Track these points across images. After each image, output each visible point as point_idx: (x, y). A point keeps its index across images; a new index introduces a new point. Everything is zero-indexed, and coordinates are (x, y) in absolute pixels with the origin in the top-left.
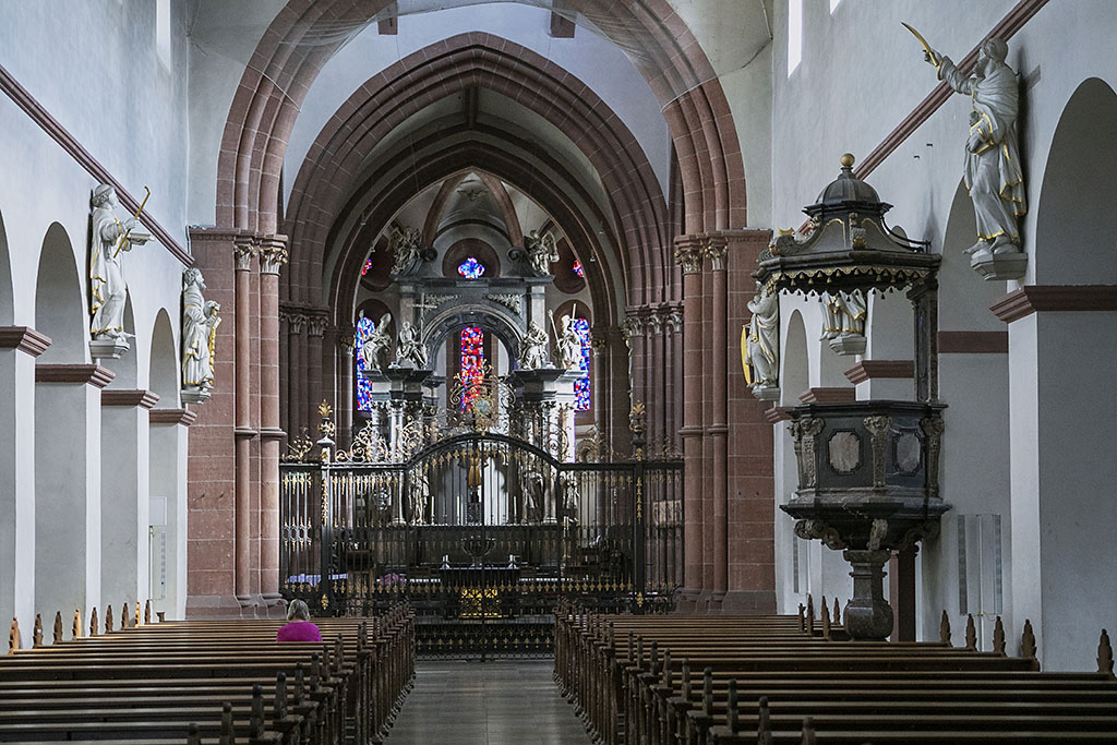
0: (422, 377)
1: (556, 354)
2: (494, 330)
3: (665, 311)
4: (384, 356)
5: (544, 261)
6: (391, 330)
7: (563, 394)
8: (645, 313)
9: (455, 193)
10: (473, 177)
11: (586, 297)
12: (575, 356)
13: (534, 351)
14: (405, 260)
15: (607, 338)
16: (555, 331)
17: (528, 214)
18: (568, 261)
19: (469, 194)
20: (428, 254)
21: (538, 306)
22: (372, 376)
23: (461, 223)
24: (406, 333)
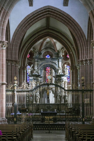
0: (38, 76)
1: (64, 72)
2: (53, 67)
4: (32, 72)
5: (61, 54)
6: (33, 67)
7: (65, 79)
9: (45, 43)
10: (48, 39)
11: (69, 61)
12: (67, 72)
13: (59, 71)
14: (36, 55)
15: (73, 68)
16: (63, 67)
17: (59, 46)
18: (66, 55)
19: (48, 43)
20: (40, 54)
21: (60, 63)
22: (30, 76)
23: (46, 48)
24: (36, 68)
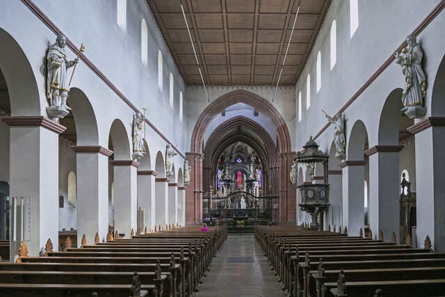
2: (244, 172)
3: (275, 168)
7: (256, 184)
8: (272, 168)
9: (236, 146)
10: (239, 143)
11: (261, 166)
15: (264, 173)
17: (250, 150)
19: (239, 146)
20: (231, 158)
21: (252, 167)
23: (237, 152)
